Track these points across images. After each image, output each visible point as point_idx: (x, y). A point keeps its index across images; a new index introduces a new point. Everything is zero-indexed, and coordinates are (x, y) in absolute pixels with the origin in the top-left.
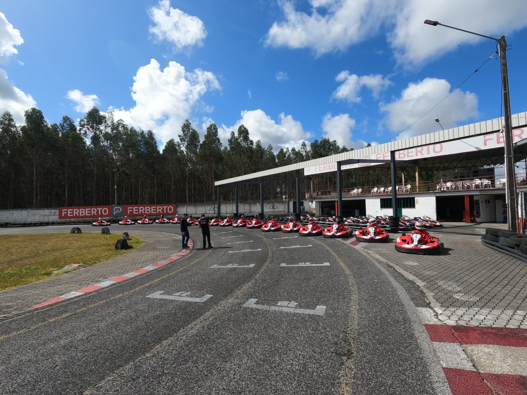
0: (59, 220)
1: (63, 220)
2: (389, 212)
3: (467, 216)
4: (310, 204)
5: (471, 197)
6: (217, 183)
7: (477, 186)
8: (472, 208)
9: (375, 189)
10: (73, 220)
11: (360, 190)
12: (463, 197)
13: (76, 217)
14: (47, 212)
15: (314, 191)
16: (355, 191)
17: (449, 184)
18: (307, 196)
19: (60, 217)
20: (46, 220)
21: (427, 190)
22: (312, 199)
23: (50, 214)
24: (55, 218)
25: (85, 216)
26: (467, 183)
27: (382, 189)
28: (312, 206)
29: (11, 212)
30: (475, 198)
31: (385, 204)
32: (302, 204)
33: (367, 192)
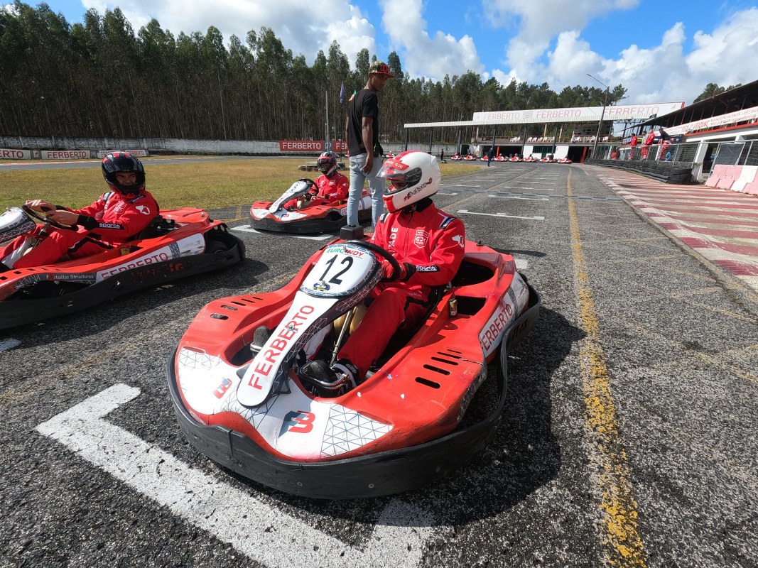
0: (281, 152)
1: (284, 152)
2: (538, 156)
3: (583, 159)
4: (475, 147)
5: (588, 147)
6: (406, 126)
7: (592, 141)
8: (586, 155)
9: (530, 139)
10: (292, 152)
11: (519, 138)
12: (583, 147)
13: (295, 150)
14: (269, 144)
15: (479, 136)
16: (515, 139)
17: (578, 139)
18: (472, 140)
19: (282, 149)
20: (269, 151)
21: (566, 141)
22: (476, 143)
23: (272, 146)
24: (277, 150)
25: (302, 150)
26: (588, 139)
27: (535, 139)
28: (476, 149)
29: (239, 142)
30: (590, 148)
31: (536, 150)
32: (468, 147)
33: (524, 141)
